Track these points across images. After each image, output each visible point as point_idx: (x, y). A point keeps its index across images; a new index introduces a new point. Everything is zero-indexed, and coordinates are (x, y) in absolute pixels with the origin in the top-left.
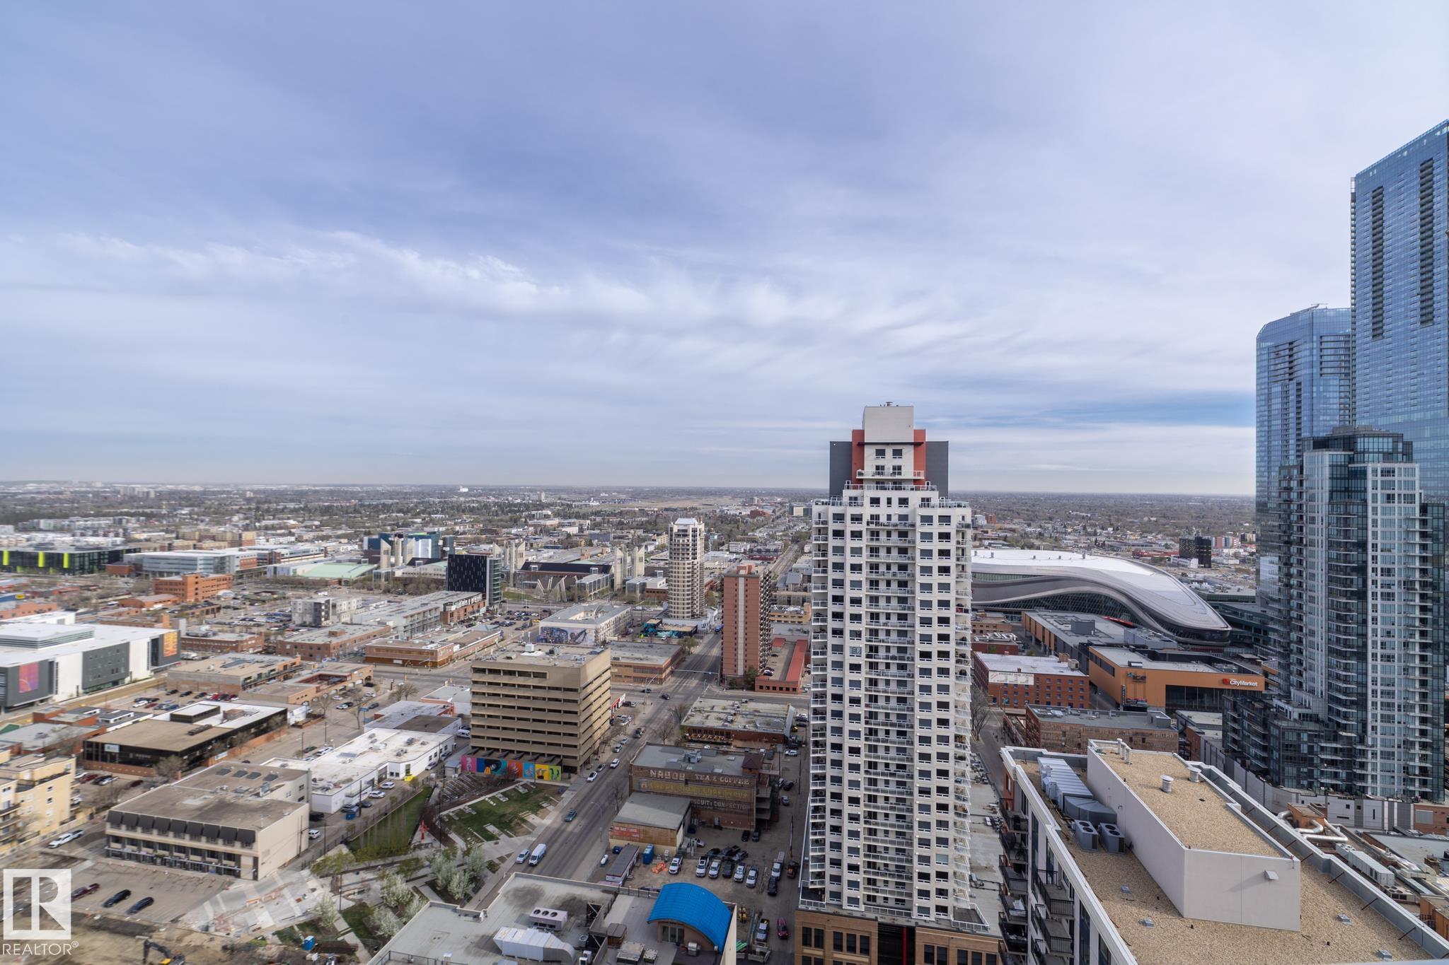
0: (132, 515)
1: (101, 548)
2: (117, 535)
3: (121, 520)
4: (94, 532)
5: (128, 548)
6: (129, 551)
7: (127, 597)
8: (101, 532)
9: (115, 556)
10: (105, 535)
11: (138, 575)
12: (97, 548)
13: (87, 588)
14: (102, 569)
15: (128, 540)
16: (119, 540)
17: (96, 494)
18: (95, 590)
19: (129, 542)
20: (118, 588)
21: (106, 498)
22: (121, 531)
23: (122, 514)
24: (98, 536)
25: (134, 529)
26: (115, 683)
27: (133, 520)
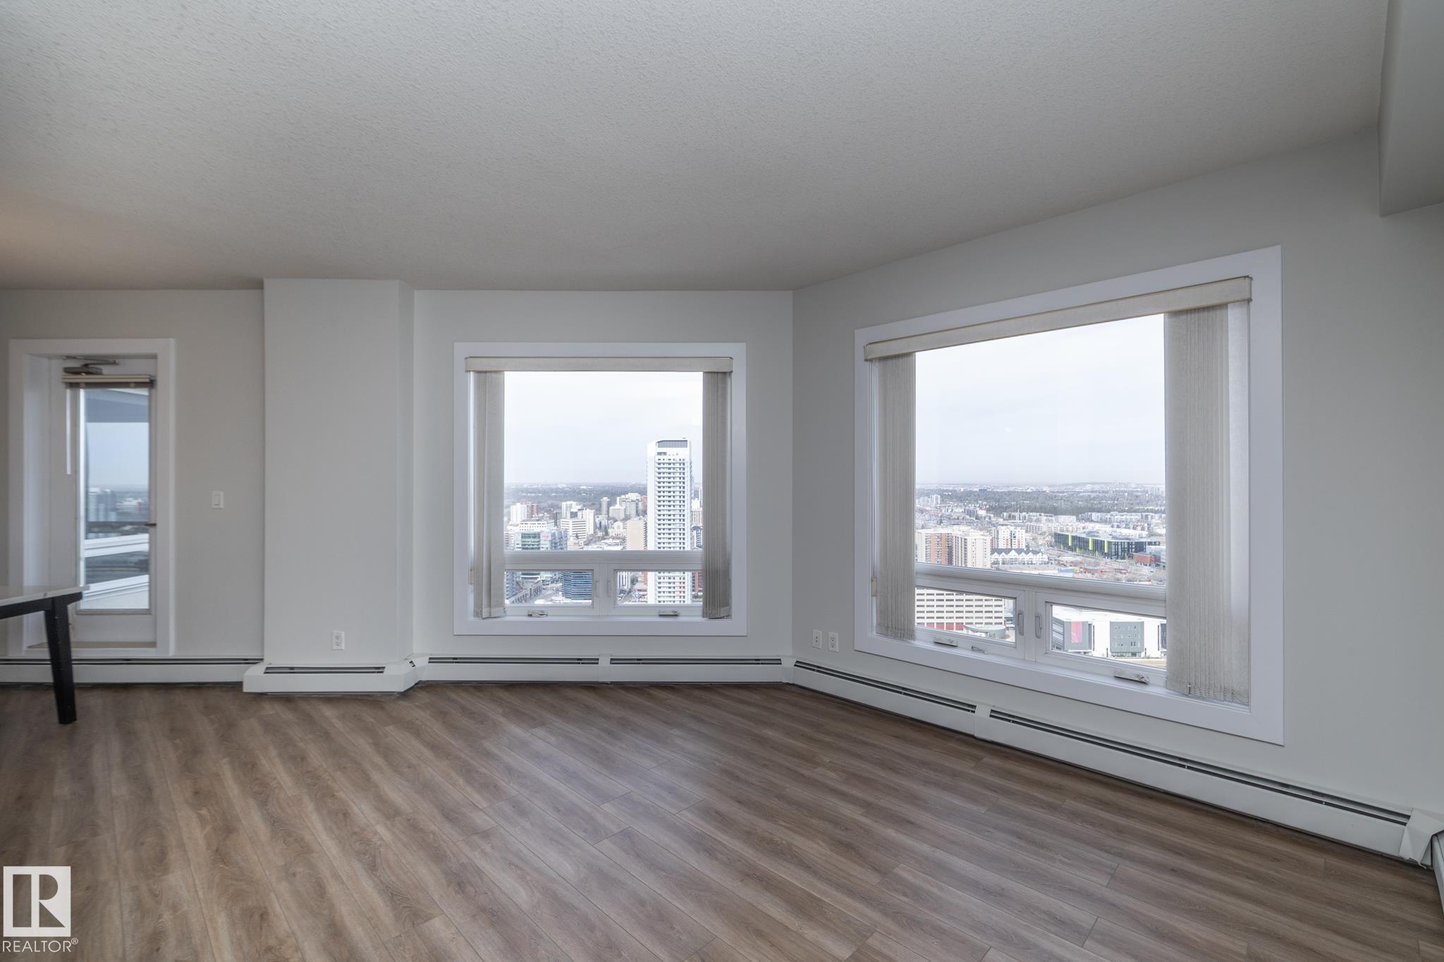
0: (1156, 512)
1: (1129, 539)
2: (1143, 529)
3: (1147, 516)
4: (1127, 525)
5: (1149, 541)
6: (1150, 543)
7: (1147, 583)
8: (1131, 526)
9: (1140, 547)
10: (1134, 528)
11: (1158, 565)
12: (1127, 539)
13: (1119, 571)
14: (1131, 557)
15: (1151, 534)
16: (1145, 533)
17: (1130, 493)
18: (1125, 573)
19: (1152, 535)
20: (1140, 575)
21: (1137, 497)
22: (1146, 525)
23: (1147, 511)
24: (1129, 528)
25: (1157, 525)
26: (1134, 654)
27: (1157, 516)
